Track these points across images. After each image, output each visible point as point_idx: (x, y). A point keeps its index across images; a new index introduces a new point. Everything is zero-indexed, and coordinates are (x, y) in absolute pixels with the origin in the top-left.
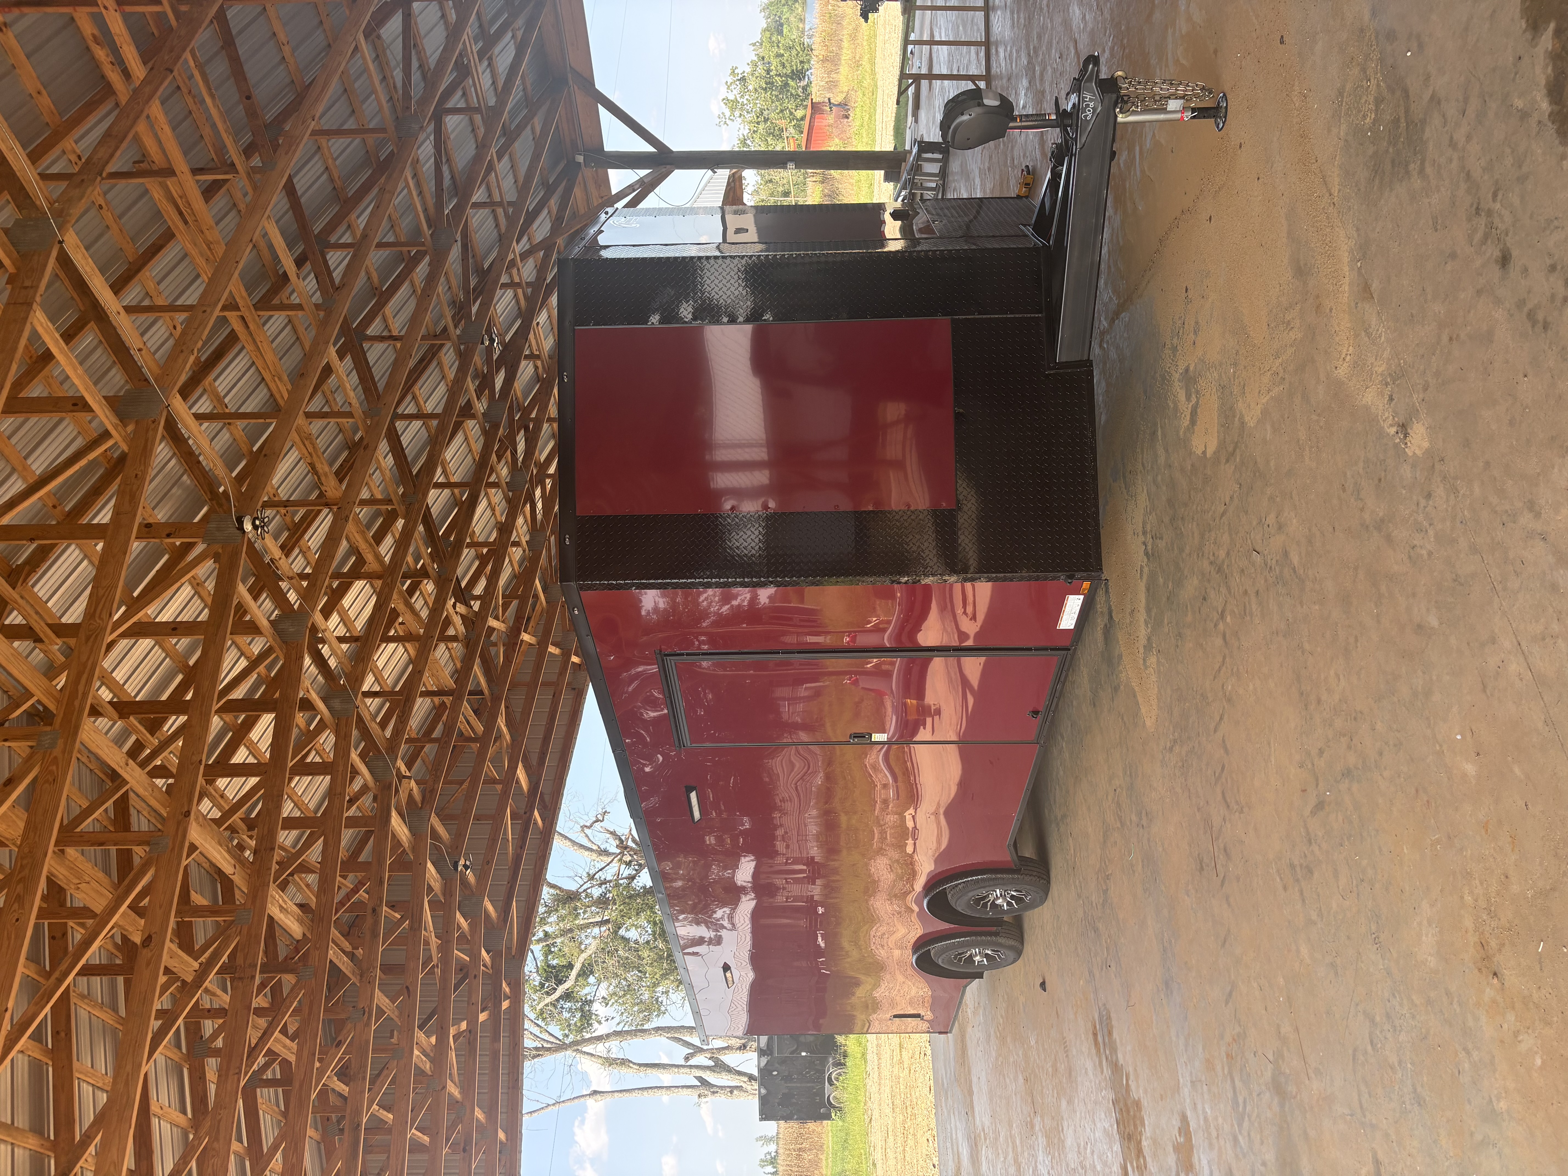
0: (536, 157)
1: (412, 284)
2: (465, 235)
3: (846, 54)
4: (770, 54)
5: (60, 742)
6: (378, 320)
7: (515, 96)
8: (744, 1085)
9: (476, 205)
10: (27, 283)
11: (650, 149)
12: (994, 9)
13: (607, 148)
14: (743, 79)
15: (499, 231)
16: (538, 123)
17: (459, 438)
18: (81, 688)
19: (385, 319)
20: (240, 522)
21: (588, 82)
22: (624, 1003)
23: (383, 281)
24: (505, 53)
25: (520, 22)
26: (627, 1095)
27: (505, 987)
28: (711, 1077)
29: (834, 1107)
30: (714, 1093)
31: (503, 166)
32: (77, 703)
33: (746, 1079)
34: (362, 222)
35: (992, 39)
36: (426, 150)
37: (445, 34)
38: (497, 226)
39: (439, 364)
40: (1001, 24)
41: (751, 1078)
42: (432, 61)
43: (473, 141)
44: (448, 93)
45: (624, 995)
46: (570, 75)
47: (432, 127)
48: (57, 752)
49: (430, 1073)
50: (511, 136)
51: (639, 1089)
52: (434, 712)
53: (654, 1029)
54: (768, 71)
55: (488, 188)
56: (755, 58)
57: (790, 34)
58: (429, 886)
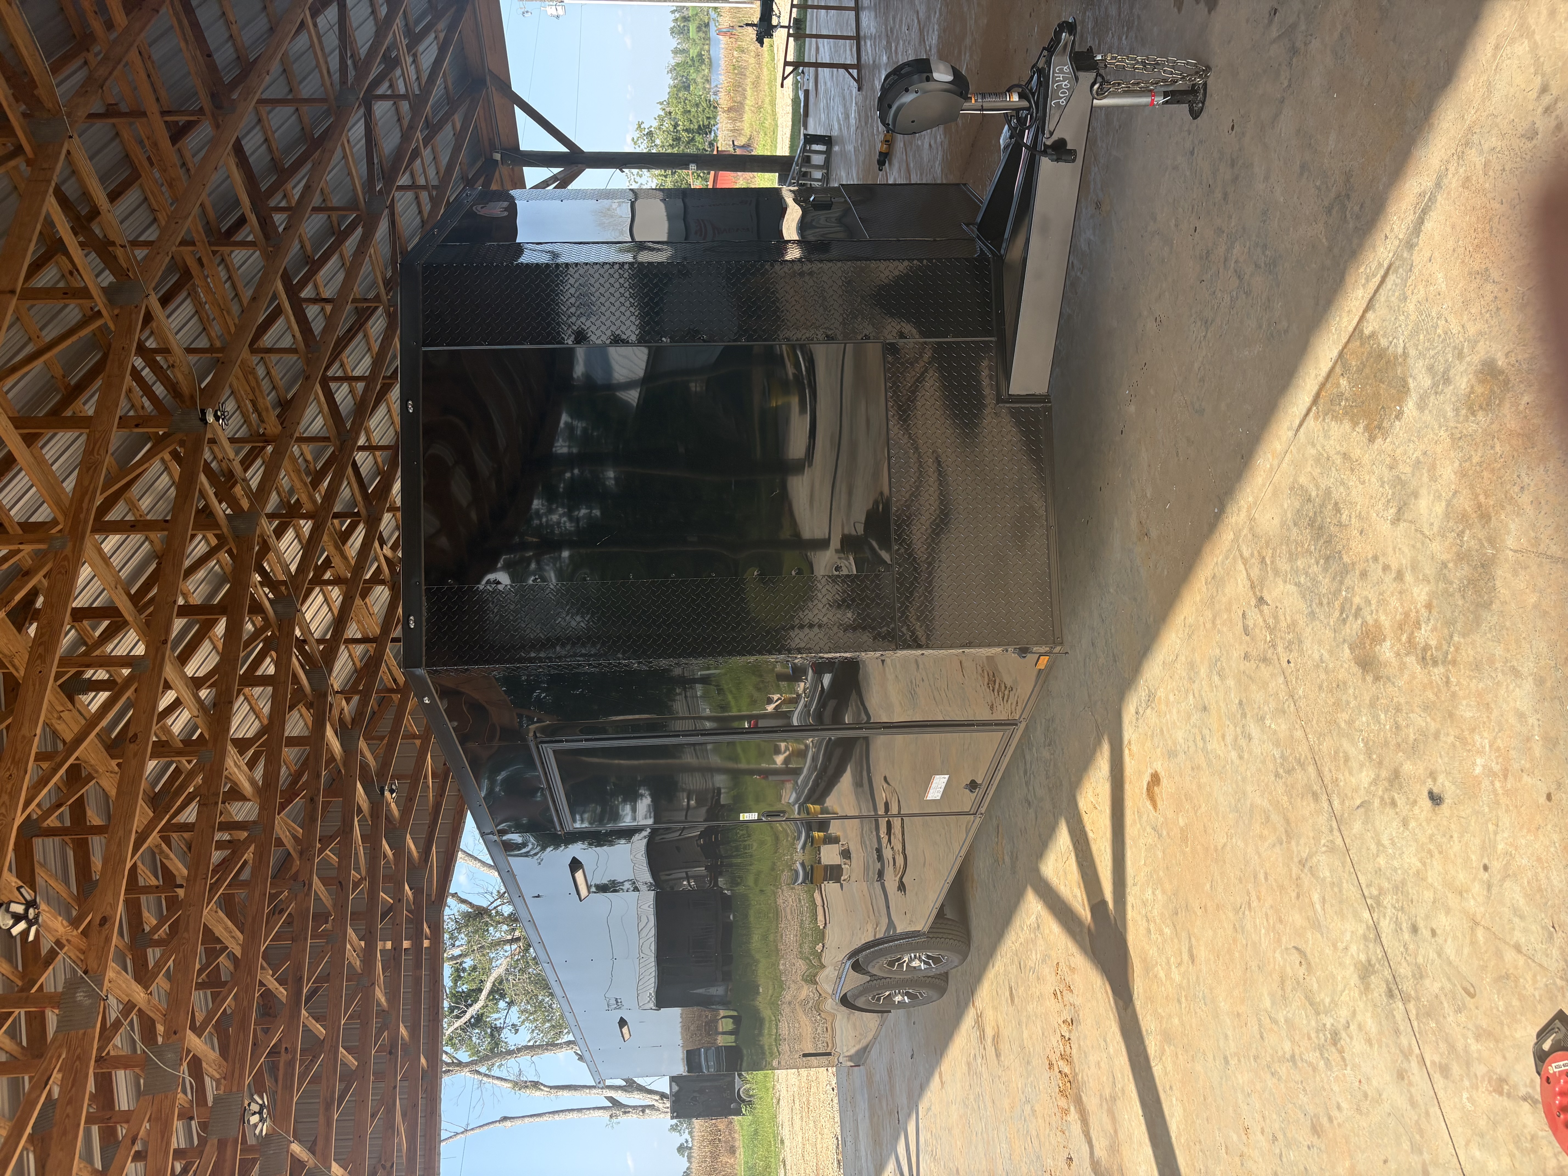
0: (457, 149)
1: (342, 256)
2: (392, 214)
3: (749, 102)
4: (677, 110)
5: (70, 545)
6: (310, 286)
7: (437, 91)
8: (656, 1104)
9: (401, 188)
10: (45, 166)
11: (563, 149)
12: (863, 8)
13: (523, 147)
14: (650, 134)
15: (422, 217)
16: (458, 118)
17: (382, 410)
18: (85, 505)
19: (316, 286)
20: (203, 413)
21: (505, 85)
22: (535, 1020)
23: (316, 250)
24: (428, 51)
25: (442, 25)
26: (537, 1119)
27: (426, 929)
28: (621, 1097)
29: (743, 1101)
30: (625, 1113)
31: (427, 153)
32: (82, 516)
33: (657, 1097)
34: (297, 193)
35: (862, 34)
36: (357, 131)
37: (374, 29)
38: (420, 212)
39: (366, 336)
40: (869, 22)
41: (663, 1096)
42: (363, 52)
43: (398, 129)
44: (377, 82)
45: (536, 1011)
46: (488, 78)
47: (362, 111)
48: (68, 550)
49: (360, 971)
50: (432, 129)
51: (550, 1113)
52: (355, 675)
53: (565, 1043)
54: (676, 126)
55: (412, 175)
56: (662, 113)
57: (697, 91)
58: (359, 807)
